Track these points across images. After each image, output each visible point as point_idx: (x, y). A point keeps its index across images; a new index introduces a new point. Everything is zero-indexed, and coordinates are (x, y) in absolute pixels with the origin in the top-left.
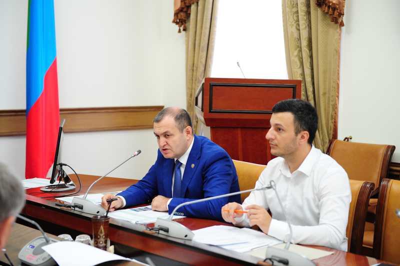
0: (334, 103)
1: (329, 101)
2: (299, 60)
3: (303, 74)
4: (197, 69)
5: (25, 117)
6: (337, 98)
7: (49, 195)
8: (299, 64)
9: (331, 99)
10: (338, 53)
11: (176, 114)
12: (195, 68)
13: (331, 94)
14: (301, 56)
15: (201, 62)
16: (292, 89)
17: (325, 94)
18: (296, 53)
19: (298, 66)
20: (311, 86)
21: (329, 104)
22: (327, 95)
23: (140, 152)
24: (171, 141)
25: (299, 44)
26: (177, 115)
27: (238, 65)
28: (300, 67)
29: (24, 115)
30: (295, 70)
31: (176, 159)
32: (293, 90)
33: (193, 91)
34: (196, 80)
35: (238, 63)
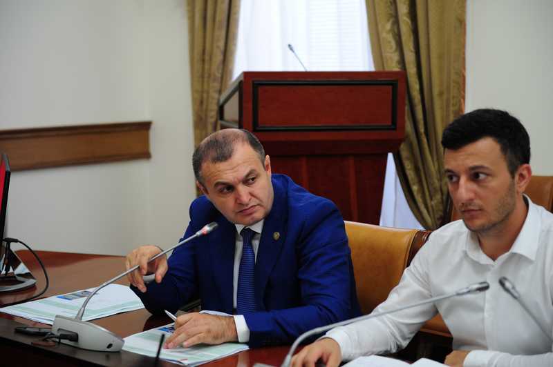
0: (456, 108)
1: (448, 106)
2: (395, 38)
3: (402, 61)
4: (211, 59)
6: (462, 100)
8: (393, 44)
9: (452, 102)
10: (462, 23)
12: (207, 58)
13: (452, 95)
14: (396, 30)
15: (218, 47)
16: (391, 87)
17: (441, 94)
18: (388, 26)
19: (391, 48)
20: (417, 81)
21: (448, 111)
22: (445, 97)
25: (393, 12)
27: (291, 49)
28: (396, 50)
30: (389, 55)
32: (393, 88)
33: (205, 95)
34: (209, 76)
35: (289, 46)
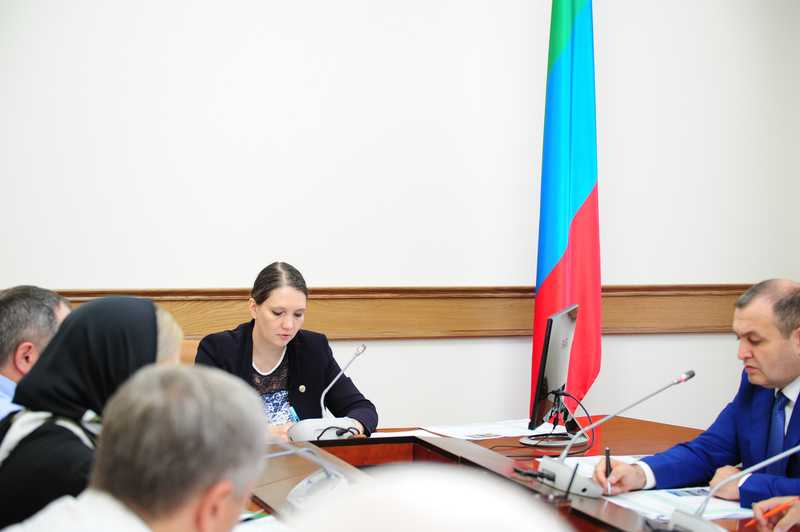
5: (533, 301)
7: (529, 451)
11: (781, 297)
23: (692, 375)
24: (758, 351)
26: (781, 301)
29: (532, 297)
31: (777, 390)
